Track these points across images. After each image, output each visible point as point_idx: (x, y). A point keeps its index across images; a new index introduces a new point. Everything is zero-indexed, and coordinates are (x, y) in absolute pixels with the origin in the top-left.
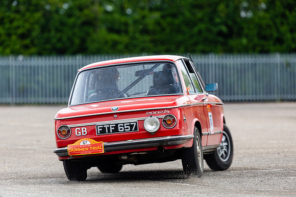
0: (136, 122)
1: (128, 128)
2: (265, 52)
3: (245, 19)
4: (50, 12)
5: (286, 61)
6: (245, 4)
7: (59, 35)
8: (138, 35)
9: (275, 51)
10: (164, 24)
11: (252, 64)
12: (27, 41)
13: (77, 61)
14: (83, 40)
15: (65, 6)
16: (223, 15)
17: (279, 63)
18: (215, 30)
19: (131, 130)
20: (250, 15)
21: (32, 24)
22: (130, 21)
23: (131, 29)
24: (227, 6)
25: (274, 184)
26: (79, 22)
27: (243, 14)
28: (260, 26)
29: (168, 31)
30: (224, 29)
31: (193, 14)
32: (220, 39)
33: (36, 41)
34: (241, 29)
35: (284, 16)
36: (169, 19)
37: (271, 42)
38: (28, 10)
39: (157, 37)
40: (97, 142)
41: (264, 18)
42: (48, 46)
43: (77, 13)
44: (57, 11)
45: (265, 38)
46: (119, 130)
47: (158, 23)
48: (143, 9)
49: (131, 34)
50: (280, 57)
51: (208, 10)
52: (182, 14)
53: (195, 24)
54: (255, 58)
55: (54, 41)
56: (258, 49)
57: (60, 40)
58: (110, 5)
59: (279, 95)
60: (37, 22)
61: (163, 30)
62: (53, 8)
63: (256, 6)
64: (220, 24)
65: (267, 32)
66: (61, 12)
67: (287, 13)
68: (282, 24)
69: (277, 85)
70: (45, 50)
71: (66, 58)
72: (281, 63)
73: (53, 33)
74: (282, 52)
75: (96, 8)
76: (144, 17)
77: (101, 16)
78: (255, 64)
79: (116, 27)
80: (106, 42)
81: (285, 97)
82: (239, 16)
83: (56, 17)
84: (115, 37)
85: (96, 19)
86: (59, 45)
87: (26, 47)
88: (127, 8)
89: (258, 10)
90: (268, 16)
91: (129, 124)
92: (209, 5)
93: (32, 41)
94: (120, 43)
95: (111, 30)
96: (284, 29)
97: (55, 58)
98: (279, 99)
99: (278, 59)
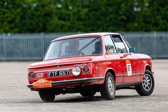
0: (69, 70)
1: (64, 74)
2: (147, 30)
3: (136, 12)
4: (26, 8)
5: (160, 36)
6: (136, 4)
7: (31, 21)
8: (75, 21)
9: (154, 30)
10: (90, 15)
11: (140, 37)
12: (13, 25)
13: (41, 36)
14: (45, 24)
15: (35, 5)
16: (124, 10)
17: (156, 37)
18: (120, 18)
19: (66, 74)
20: (139, 9)
21: (16, 15)
22: (71, 14)
23: (72, 18)
24: (126, 5)
25: (152, 106)
26: (42, 14)
27: (135, 9)
28: (145, 16)
29: (92, 19)
30: (124, 18)
31: (107, 9)
32: (122, 23)
33: (18, 25)
34: (135, 18)
35: (158, 10)
36: (93, 12)
37: (151, 25)
38: (13, 7)
39: (86, 22)
40: (48, 81)
41: (147, 11)
42: (25, 28)
43: (41, 9)
44: (30, 8)
45: (148, 23)
46: (60, 75)
47: (87, 15)
48: (78, 6)
49: (71, 21)
50: (156, 34)
51: (115, 7)
52: (101, 9)
53: (108, 15)
54: (142, 34)
55: (28, 25)
56: (144, 29)
57: (31, 24)
58: (60, 4)
59: (156, 55)
60: (18, 14)
61: (90, 18)
62: (28, 6)
63: (143, 5)
64: (122, 15)
65: (149, 19)
66: (32, 8)
67: (160, 8)
68: (158, 15)
69: (155, 50)
70: (23, 30)
71: (35, 34)
72: (157, 37)
73: (27, 20)
74: (157, 31)
75: (52, 6)
76: (79, 11)
77: (55, 10)
78: (142, 38)
79: (63, 17)
80: (58, 26)
81: (159, 56)
82: (133, 10)
83: (29, 11)
84: (62, 22)
85: (52, 12)
86: (31, 27)
87: (12, 28)
88: (70, 6)
89: (144, 7)
90: (149, 10)
91: (65, 71)
92: (116, 4)
93: (16, 25)
94: (65, 26)
95: (60, 18)
96: (159, 17)
97: (29, 34)
98: (156, 57)
99: (155, 35)
